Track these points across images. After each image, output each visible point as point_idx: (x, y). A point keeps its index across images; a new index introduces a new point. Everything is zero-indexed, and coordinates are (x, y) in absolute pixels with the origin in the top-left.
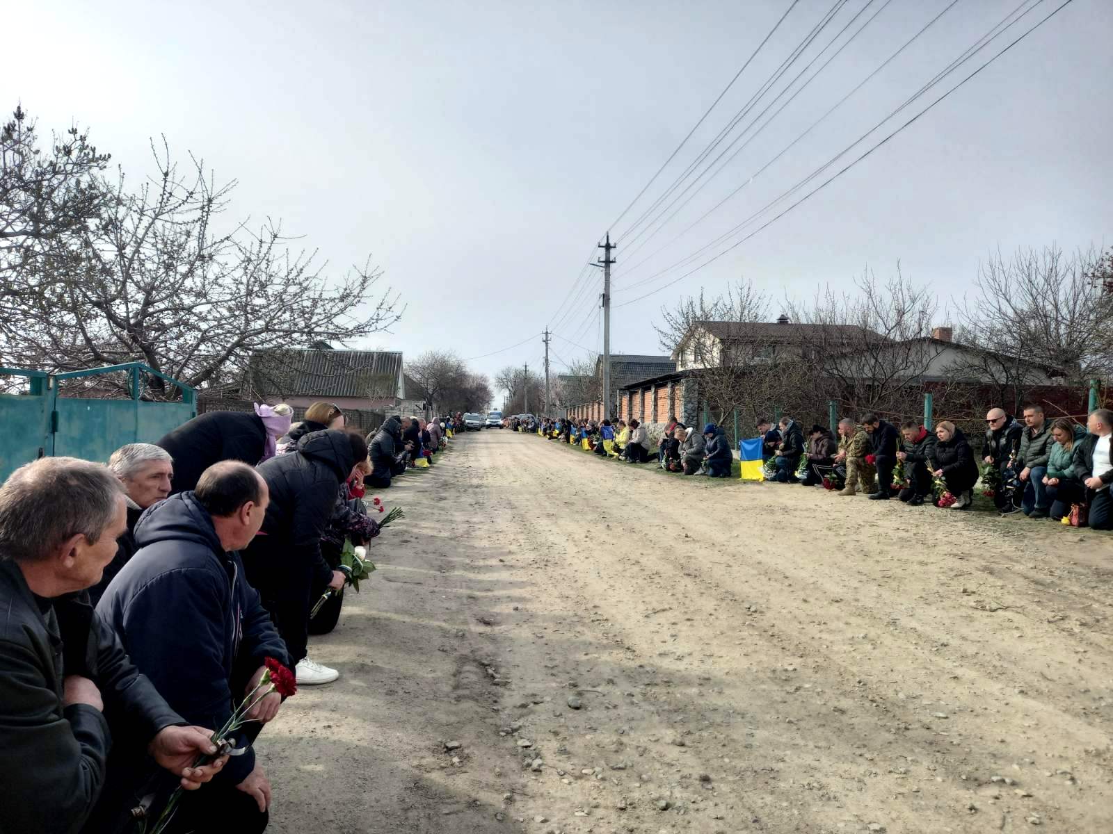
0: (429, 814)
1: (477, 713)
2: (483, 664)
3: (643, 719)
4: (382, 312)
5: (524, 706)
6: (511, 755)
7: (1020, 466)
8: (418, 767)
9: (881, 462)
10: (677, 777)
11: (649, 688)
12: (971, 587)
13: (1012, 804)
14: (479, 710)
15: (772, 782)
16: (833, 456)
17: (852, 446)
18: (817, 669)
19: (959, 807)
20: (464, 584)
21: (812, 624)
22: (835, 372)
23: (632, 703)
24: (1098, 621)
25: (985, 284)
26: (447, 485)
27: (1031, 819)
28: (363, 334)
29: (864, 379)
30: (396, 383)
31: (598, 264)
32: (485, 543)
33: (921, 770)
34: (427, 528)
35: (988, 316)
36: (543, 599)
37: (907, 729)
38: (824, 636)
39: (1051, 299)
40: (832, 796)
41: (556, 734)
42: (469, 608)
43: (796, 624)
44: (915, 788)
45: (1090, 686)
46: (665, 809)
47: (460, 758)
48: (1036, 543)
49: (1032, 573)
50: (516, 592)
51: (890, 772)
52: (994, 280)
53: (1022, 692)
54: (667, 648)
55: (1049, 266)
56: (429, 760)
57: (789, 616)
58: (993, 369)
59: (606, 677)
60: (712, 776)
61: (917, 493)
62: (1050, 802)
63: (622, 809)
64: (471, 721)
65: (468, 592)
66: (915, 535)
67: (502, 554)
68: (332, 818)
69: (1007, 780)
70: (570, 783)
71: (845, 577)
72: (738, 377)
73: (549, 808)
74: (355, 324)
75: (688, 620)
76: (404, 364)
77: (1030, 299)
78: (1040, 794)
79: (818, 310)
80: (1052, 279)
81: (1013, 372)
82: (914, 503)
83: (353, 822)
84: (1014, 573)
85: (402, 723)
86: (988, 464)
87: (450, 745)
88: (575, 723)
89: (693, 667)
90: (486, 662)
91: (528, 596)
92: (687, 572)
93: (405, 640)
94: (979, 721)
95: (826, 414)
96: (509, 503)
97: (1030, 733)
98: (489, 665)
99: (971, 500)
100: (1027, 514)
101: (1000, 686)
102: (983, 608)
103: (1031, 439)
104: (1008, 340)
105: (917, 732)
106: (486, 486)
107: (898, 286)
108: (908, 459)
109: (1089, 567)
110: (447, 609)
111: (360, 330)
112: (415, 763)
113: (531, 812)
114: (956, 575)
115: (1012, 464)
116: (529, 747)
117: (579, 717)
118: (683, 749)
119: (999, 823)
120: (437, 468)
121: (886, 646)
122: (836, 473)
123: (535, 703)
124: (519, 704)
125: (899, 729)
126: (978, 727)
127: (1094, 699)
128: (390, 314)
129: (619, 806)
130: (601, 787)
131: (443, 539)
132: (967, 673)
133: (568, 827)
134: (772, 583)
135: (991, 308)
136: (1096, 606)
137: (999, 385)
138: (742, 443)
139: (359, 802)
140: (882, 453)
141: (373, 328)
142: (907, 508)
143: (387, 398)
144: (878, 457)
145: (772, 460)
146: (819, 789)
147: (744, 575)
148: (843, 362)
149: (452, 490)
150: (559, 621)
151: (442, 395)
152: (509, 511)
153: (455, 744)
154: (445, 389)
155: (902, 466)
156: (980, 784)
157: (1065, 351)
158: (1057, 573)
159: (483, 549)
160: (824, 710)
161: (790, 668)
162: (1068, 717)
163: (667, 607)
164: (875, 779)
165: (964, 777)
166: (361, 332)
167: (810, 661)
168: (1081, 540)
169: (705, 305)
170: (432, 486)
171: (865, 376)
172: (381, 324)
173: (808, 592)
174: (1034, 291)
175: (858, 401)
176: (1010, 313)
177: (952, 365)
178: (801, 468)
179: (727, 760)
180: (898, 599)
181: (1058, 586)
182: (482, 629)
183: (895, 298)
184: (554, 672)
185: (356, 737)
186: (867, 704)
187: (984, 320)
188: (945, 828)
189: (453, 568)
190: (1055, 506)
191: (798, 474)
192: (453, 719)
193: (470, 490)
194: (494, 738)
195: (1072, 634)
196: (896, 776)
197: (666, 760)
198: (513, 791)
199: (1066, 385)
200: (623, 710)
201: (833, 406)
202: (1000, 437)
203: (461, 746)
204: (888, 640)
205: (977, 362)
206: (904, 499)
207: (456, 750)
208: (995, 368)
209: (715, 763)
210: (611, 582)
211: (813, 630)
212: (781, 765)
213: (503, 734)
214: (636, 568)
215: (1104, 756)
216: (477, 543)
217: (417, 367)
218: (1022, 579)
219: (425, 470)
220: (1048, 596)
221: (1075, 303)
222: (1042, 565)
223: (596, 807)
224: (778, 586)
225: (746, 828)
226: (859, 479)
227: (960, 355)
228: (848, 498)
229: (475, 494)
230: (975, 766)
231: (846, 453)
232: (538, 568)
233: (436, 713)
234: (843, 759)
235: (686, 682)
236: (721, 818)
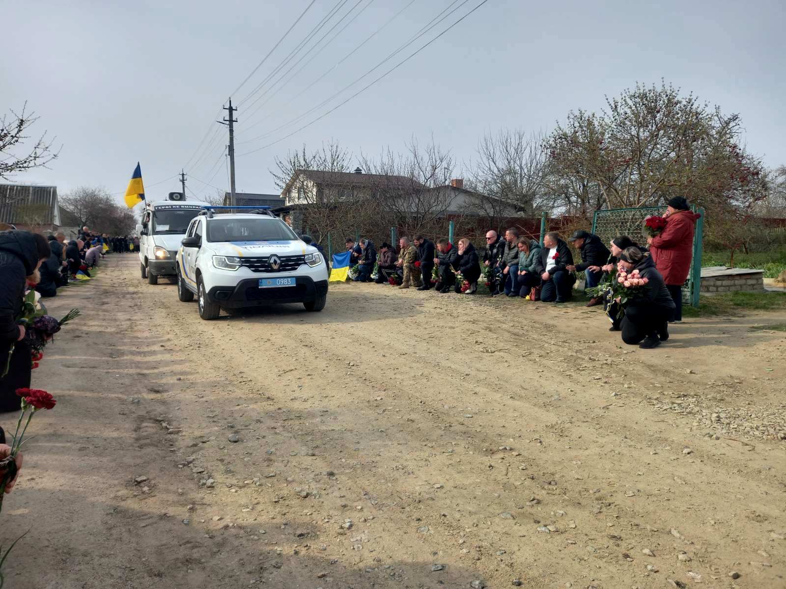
0: (129, 529)
1: (157, 454)
2: (157, 421)
3: (284, 442)
4: (39, 151)
5: (195, 445)
6: (189, 479)
7: (504, 265)
8: (116, 497)
9: (424, 266)
10: (312, 476)
11: (286, 422)
12: (480, 340)
13: (511, 460)
14: (159, 452)
15: (373, 469)
16: (396, 263)
17: (407, 256)
18: (395, 397)
19: (483, 467)
20: (133, 365)
21: (389, 370)
22: (394, 207)
23: (276, 433)
24: (548, 353)
25: (481, 151)
26: (107, 293)
27: (521, 468)
28: (23, 169)
29: (412, 213)
30: (52, 213)
31: (224, 122)
32: (146, 334)
33: (460, 449)
34: (94, 326)
35: (483, 172)
36: (200, 371)
37: (450, 426)
38: (398, 376)
39: (518, 163)
40: (410, 471)
41: (222, 460)
42: (140, 382)
43: (380, 371)
44: (458, 460)
45: (546, 390)
46: (306, 497)
47: (149, 487)
48: (513, 311)
49: (511, 329)
50: (177, 368)
51: (444, 452)
52: (487, 149)
53: (511, 397)
54: (297, 394)
55: (517, 142)
56: (123, 492)
57: (375, 366)
58: (487, 207)
59: (254, 418)
60: (335, 471)
61: (447, 284)
62: (530, 457)
63: (276, 502)
64: (154, 460)
65: (138, 371)
66: (446, 310)
67: (161, 341)
68: (47, 544)
69: (508, 448)
70: (236, 492)
71: (407, 339)
72: (331, 209)
73: (223, 510)
74: (14, 160)
75: (309, 375)
76: (59, 197)
77: (506, 162)
78: (525, 453)
79: (383, 164)
80: (519, 151)
81: (497, 208)
82: (444, 292)
83: (66, 544)
84: (502, 329)
85: (95, 469)
86: (487, 266)
87: (139, 479)
88: (236, 452)
89: (316, 405)
90: (160, 419)
91: (188, 370)
92: (305, 344)
93: (89, 410)
94: (490, 417)
95: (389, 236)
96: (163, 303)
97: (518, 420)
98: (163, 421)
99: (476, 288)
100: (507, 295)
101: (500, 395)
102: (487, 351)
103: (510, 249)
104: (494, 188)
105: (457, 428)
106: (141, 293)
107: (432, 150)
108: (441, 263)
109: (542, 323)
110: (122, 384)
111: (19, 165)
112: (112, 495)
113: (209, 515)
114: (471, 334)
115: (499, 264)
116: (203, 472)
117: (239, 447)
118: (314, 458)
119: (504, 472)
120: (97, 280)
121: (435, 379)
122: (397, 274)
123: (203, 442)
124: (191, 444)
125: (446, 427)
126: (490, 420)
127: (548, 397)
128: (46, 153)
129: (274, 500)
130: (260, 490)
131: (111, 334)
132: (481, 390)
133: (238, 520)
134: (362, 346)
135: (485, 168)
136: (546, 345)
137: (490, 217)
138: (334, 256)
139: (69, 529)
140: (425, 260)
141: (32, 164)
142: (441, 295)
143: (45, 224)
144: (422, 264)
145: (356, 266)
146: (403, 469)
147: (344, 343)
148: (399, 201)
149: (112, 296)
150: (214, 385)
151: (94, 223)
152: (164, 310)
153: (144, 478)
154: (97, 218)
155: (437, 269)
156: (493, 453)
157: (525, 196)
158: (526, 328)
159: (146, 338)
160: (401, 422)
161: (379, 398)
162: (536, 409)
163: (293, 368)
164: (435, 459)
165: (484, 450)
166: (20, 167)
167: (390, 393)
168: (537, 309)
169: (306, 157)
170: (95, 294)
171: (412, 211)
172: (38, 161)
173: (385, 351)
174: (509, 157)
175: (408, 227)
176: (496, 170)
177: (463, 204)
178: (375, 271)
179: (343, 460)
180: (440, 350)
181: (527, 335)
182: (153, 396)
183: (431, 158)
184: (215, 419)
185: (58, 484)
186: (427, 414)
187: (482, 176)
188: (476, 480)
189: (123, 354)
190: (523, 289)
191: (372, 276)
192: (138, 461)
193: (128, 296)
194: (174, 470)
195: (535, 361)
196: (447, 454)
197: (303, 466)
198: (194, 503)
199: (526, 217)
200: (270, 438)
201: (394, 230)
202: (494, 248)
203: (148, 479)
204: (435, 375)
205: (477, 202)
206: (438, 289)
207: (145, 482)
208: (487, 206)
209: (336, 463)
210: (251, 355)
211: (389, 373)
212: (378, 458)
213: (181, 466)
214: (268, 344)
215: (556, 427)
216: (139, 335)
217: (70, 200)
218: (507, 333)
219: (85, 282)
220: (521, 342)
221: (531, 166)
222: (517, 324)
223: (258, 504)
224: (366, 348)
225: (360, 499)
226: (411, 278)
227: (468, 197)
228: (405, 290)
229: (133, 299)
230: (490, 442)
231: (403, 261)
232: (193, 349)
233: (124, 459)
234: (415, 449)
235: (311, 415)
236: (344, 497)
